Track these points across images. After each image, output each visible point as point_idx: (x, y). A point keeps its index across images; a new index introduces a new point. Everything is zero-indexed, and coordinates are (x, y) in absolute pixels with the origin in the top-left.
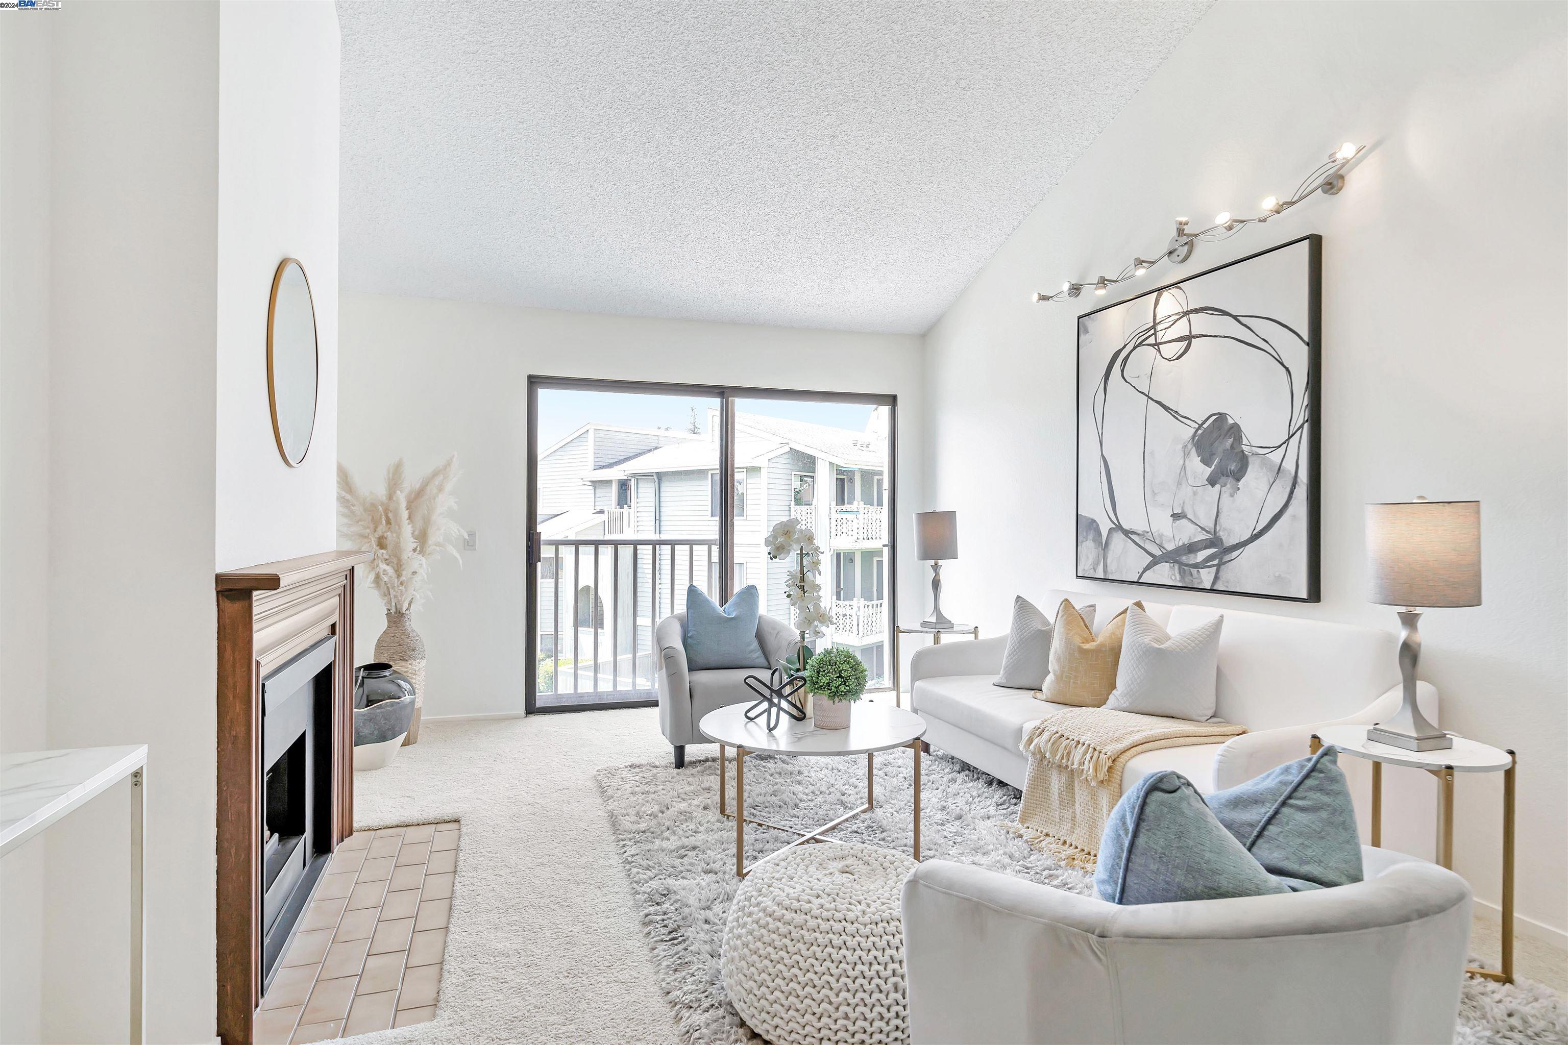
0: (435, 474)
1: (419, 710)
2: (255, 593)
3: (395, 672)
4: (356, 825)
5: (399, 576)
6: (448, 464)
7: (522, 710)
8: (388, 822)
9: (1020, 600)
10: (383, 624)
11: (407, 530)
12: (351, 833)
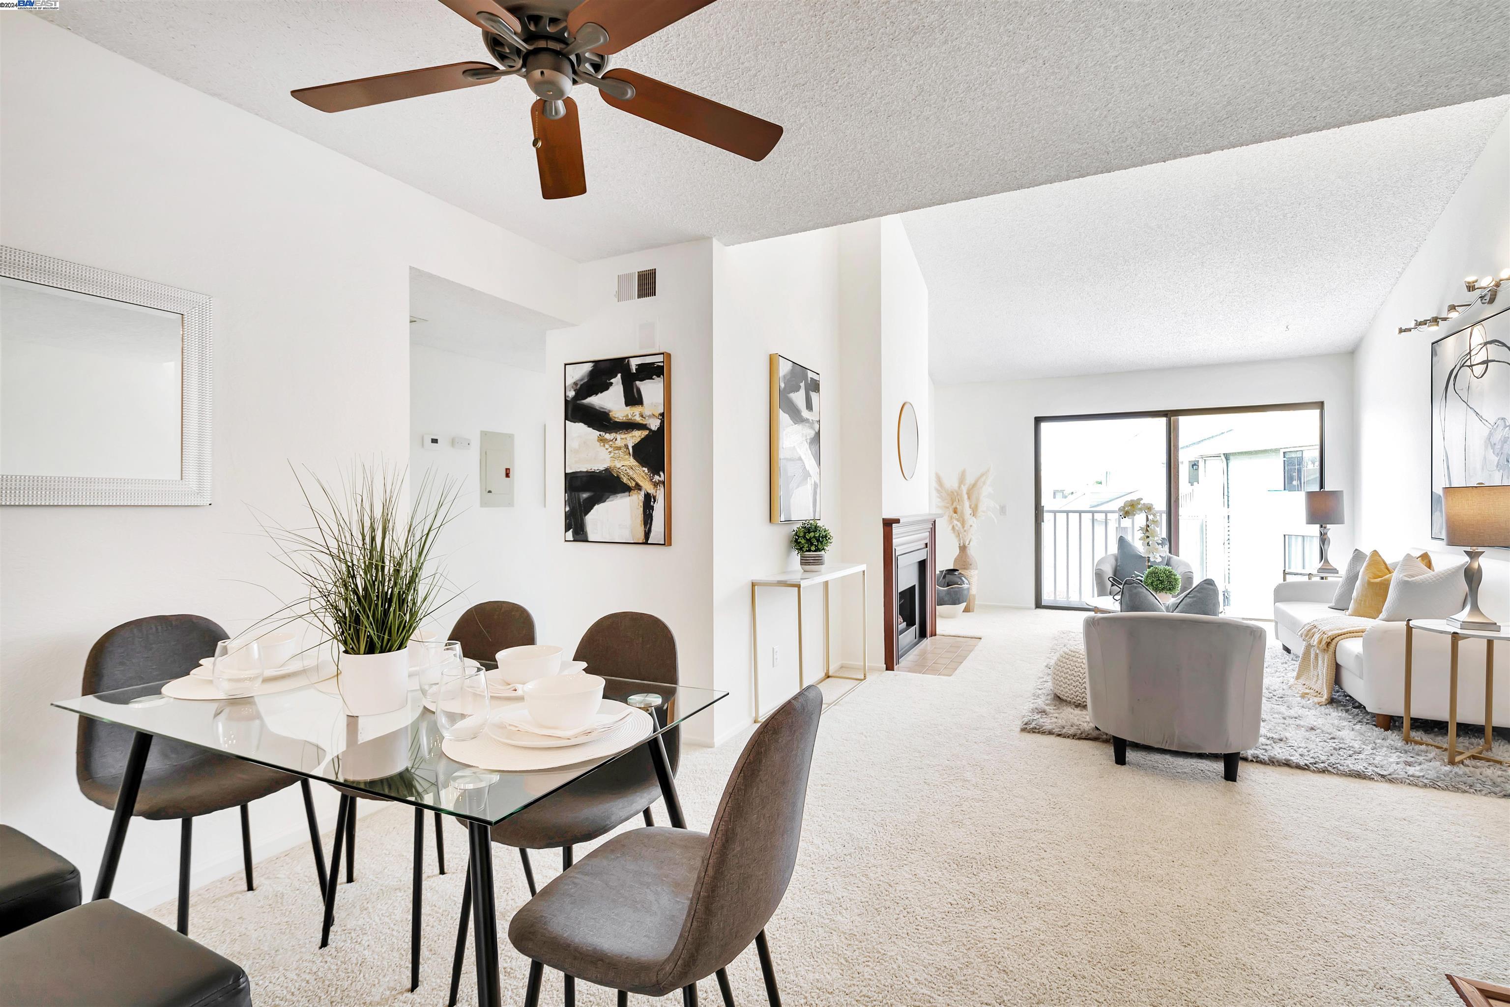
0: (982, 475)
1: (974, 596)
2: (893, 525)
3: (960, 574)
4: (937, 633)
5: (963, 527)
6: (988, 470)
7: (1033, 606)
8: (951, 635)
9: (1357, 552)
10: (957, 552)
11: (967, 504)
12: (935, 635)
